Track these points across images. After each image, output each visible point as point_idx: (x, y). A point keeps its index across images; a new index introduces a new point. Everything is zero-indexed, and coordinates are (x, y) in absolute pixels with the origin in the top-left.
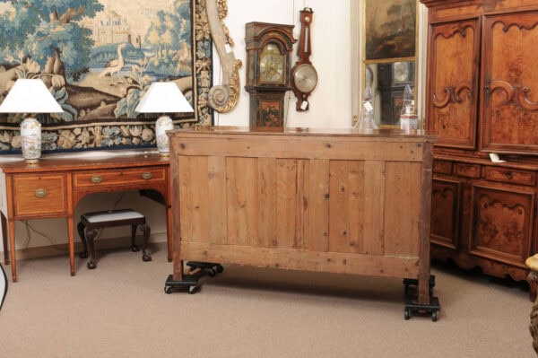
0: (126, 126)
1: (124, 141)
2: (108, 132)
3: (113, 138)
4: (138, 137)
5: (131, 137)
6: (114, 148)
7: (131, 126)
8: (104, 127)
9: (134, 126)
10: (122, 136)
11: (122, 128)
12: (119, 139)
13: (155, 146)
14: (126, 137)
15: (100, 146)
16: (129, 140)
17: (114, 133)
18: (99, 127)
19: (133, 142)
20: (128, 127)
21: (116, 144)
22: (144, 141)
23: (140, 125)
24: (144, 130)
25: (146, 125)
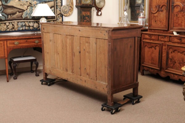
0: (27, 22)
1: (27, 28)
2: (20, 24)
3: (22, 27)
4: (32, 26)
5: (29, 26)
6: (23, 31)
7: (29, 22)
8: (18, 22)
9: (30, 22)
10: (26, 26)
11: (26, 22)
12: (25, 27)
13: (39, 30)
14: (28, 26)
15: (17, 30)
16: (29, 27)
17: (22, 25)
18: (16, 22)
19: (30, 28)
20: (28, 22)
21: (24, 29)
22: (35, 28)
23: (33, 21)
24: (35, 24)
25: (35, 21)
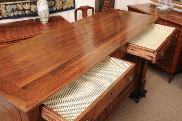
0: (20, 4)
1: (20, 13)
2: (9, 8)
3: (13, 12)
4: (28, 10)
5: (24, 10)
6: (14, 17)
7: (23, 3)
8: (6, 5)
9: (25, 3)
10: (18, 10)
11: (17, 5)
12: (17, 12)
14: (21, 11)
15: (6, 16)
16: (23, 12)
17: (13, 9)
18: (3, 5)
19: (26, 13)
20: (21, 4)
21: (15, 15)
22: (32, 12)
23: (29, 2)
24: (32, 6)
25: (33, 2)
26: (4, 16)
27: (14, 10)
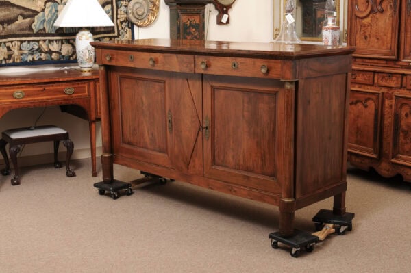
0: (44, 41)
1: (43, 56)
3: (32, 54)
4: (57, 52)
5: (50, 52)
6: (33, 63)
7: (50, 41)
8: (22, 42)
9: (53, 41)
10: (41, 52)
11: (41, 42)
12: (39, 54)
13: (75, 61)
14: (46, 53)
15: (18, 61)
16: (49, 55)
17: (32, 48)
18: (16, 42)
19: (53, 57)
20: (47, 42)
21: (36, 59)
22: (63, 56)
23: (59, 40)
24: (63, 45)
25: (65, 40)
26: (16, 61)
27: (33, 51)
